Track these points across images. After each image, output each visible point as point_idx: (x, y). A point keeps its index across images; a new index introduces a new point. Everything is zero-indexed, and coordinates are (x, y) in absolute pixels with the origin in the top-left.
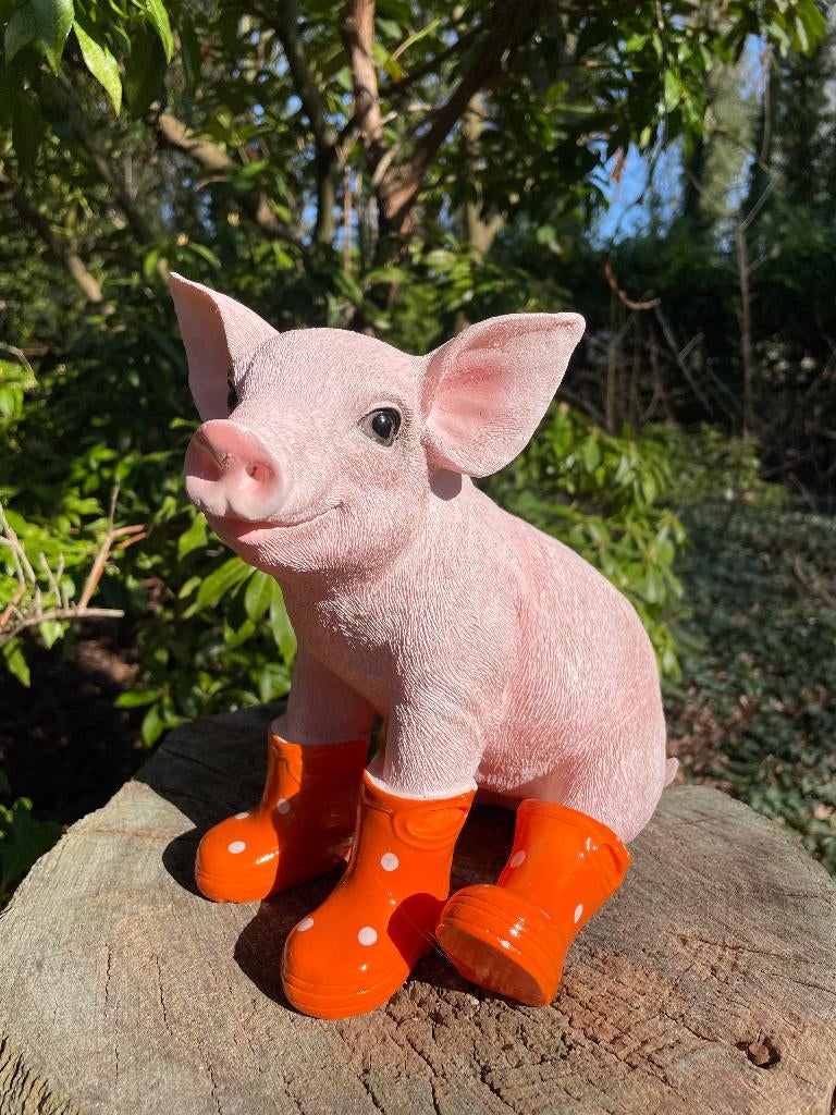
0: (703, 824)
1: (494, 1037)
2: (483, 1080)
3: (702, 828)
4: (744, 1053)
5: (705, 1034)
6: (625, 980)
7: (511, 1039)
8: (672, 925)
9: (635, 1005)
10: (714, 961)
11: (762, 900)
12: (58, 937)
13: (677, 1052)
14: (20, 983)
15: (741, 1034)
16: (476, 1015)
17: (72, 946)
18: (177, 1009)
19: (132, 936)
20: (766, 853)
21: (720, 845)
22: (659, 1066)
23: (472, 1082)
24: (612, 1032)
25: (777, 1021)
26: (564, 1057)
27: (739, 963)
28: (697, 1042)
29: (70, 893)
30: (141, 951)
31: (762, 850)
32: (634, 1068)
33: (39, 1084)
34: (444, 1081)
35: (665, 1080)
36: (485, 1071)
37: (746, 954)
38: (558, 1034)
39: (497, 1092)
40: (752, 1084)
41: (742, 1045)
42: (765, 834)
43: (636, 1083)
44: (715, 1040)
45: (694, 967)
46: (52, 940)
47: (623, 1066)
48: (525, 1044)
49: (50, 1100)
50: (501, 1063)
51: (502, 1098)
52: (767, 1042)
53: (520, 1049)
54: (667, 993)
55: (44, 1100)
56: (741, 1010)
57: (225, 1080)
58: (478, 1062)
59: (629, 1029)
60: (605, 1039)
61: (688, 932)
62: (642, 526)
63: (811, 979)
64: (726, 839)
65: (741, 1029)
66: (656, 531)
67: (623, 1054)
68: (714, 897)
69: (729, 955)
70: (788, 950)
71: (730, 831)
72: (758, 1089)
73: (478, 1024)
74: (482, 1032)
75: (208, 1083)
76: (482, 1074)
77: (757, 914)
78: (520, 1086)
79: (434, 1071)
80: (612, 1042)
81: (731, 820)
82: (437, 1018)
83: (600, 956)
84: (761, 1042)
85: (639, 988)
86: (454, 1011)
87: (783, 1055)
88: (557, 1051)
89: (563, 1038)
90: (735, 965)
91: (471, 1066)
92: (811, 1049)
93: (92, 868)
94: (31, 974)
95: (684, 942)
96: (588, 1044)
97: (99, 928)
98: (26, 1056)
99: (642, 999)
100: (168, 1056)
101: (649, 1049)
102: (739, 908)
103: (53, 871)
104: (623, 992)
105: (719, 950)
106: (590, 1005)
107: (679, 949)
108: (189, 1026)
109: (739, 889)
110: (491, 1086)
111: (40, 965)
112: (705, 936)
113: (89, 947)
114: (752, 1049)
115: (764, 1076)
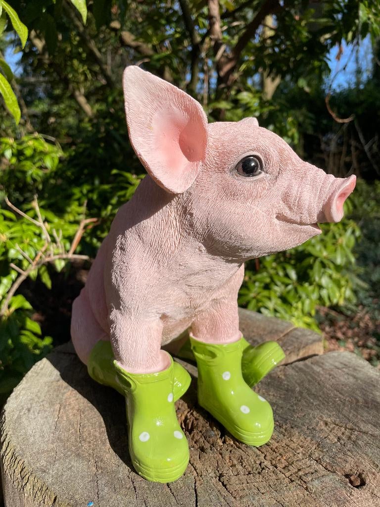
0: (344, 369)
1: (228, 461)
2: (219, 480)
3: (344, 371)
4: (348, 480)
5: (330, 469)
6: (295, 440)
7: (235, 462)
8: (321, 416)
9: (298, 452)
10: (340, 434)
11: (368, 407)
12: (39, 398)
13: (314, 476)
14: (19, 417)
15: (347, 470)
16: (221, 450)
17: (45, 402)
18: (85, 434)
19: (71, 400)
20: (374, 386)
21: (352, 380)
22: (305, 482)
23: (214, 480)
24: (285, 463)
25: (366, 466)
26: (259, 473)
27: (352, 436)
28: (325, 472)
29: (46, 379)
30: (74, 407)
31: (372, 384)
32: (292, 481)
33: (21, 462)
34: (201, 478)
35: (307, 489)
36: (221, 476)
37: (356, 433)
38: (258, 462)
39: (225, 486)
40: (349, 495)
41: (347, 476)
42: (375, 376)
43: (292, 489)
44: (334, 472)
45: (329, 437)
46: (36, 399)
47: (287, 480)
48: (242, 465)
49: (25, 470)
50: (229, 472)
51: (227, 490)
52: (360, 475)
53: (239, 467)
54: (314, 447)
55: (22, 470)
56: (349, 459)
57: (101, 468)
58: (218, 471)
59: (293, 463)
60: (280, 466)
61: (329, 420)
62: (339, 228)
64: (354, 377)
65: (348, 468)
66: (345, 230)
67: (288, 474)
68: (344, 404)
69: (347, 433)
71: (358, 373)
72: (352, 498)
73: (221, 454)
74: (222, 458)
75: (94, 469)
76: (220, 477)
77: (365, 414)
78: (237, 485)
79: (197, 473)
80: (284, 468)
81: (359, 369)
82: (202, 449)
83: (284, 427)
84: (357, 475)
85: (301, 444)
86: (211, 447)
87: (367, 482)
88: (256, 470)
89: (260, 464)
90: (349, 438)
91: (215, 473)
94: (25, 414)
95: (326, 424)
96: (271, 468)
97: (57, 396)
98: (17, 450)
99: (301, 450)
100: (78, 455)
101: (300, 473)
102: (356, 410)
103: (42, 369)
104: (293, 445)
105: (343, 429)
106: (276, 450)
107: (323, 427)
108: (90, 442)
109: (358, 401)
110: (223, 483)
111: (29, 410)
112: (337, 423)
113: (52, 404)
114: (352, 478)
115: (356, 492)
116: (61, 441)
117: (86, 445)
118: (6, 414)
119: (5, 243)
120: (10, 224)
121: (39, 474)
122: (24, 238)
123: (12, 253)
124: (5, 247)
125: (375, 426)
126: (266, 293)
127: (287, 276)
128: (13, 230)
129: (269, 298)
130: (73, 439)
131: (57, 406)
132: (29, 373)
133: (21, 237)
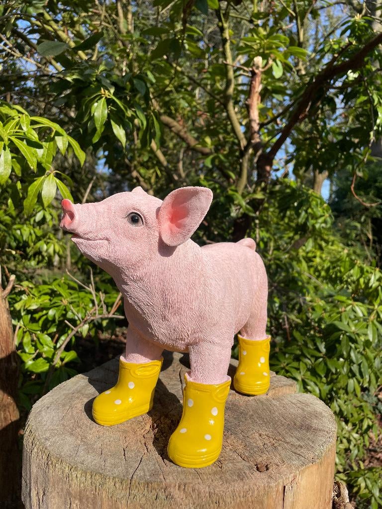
0: (298, 405)
4: (256, 467)
6: (229, 441)
8: (259, 431)
9: (227, 448)
10: (267, 442)
11: (300, 428)
12: (57, 402)
13: (231, 461)
14: (40, 411)
15: (258, 461)
17: (60, 405)
18: (81, 424)
19: (78, 405)
20: (316, 416)
21: (300, 411)
22: (221, 463)
25: (276, 461)
27: (276, 444)
28: (241, 461)
29: (65, 392)
31: (316, 415)
35: (221, 467)
37: (280, 442)
40: (250, 474)
41: (256, 464)
44: (248, 461)
45: (257, 442)
46: (55, 403)
52: (267, 465)
54: (242, 447)
56: (264, 455)
61: (264, 433)
63: (299, 452)
64: (303, 410)
65: (260, 460)
69: (274, 442)
70: (298, 443)
71: (308, 408)
72: (252, 476)
75: (79, 442)
79: (147, 451)
81: (311, 405)
84: (265, 465)
85: (232, 444)
87: (270, 470)
90: (273, 445)
92: (281, 471)
93: (76, 387)
94: (45, 409)
95: (260, 435)
97: (70, 402)
99: (231, 447)
100: (72, 434)
101: (222, 459)
105: (271, 439)
107: (257, 437)
109: (296, 425)
111: (48, 408)
112: (269, 435)
113: (64, 406)
114: (259, 466)
115: (257, 474)
116: (63, 425)
117: (78, 430)
118: (33, 409)
119: (65, 306)
120: (72, 292)
121: (43, 440)
122: (81, 302)
123: (70, 315)
124: (65, 310)
125: (298, 440)
126: (295, 364)
127: (317, 349)
128: (73, 296)
129: (298, 369)
130: (71, 425)
131: (68, 407)
132: (56, 388)
133: (79, 302)
